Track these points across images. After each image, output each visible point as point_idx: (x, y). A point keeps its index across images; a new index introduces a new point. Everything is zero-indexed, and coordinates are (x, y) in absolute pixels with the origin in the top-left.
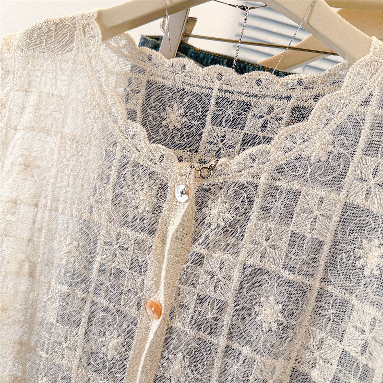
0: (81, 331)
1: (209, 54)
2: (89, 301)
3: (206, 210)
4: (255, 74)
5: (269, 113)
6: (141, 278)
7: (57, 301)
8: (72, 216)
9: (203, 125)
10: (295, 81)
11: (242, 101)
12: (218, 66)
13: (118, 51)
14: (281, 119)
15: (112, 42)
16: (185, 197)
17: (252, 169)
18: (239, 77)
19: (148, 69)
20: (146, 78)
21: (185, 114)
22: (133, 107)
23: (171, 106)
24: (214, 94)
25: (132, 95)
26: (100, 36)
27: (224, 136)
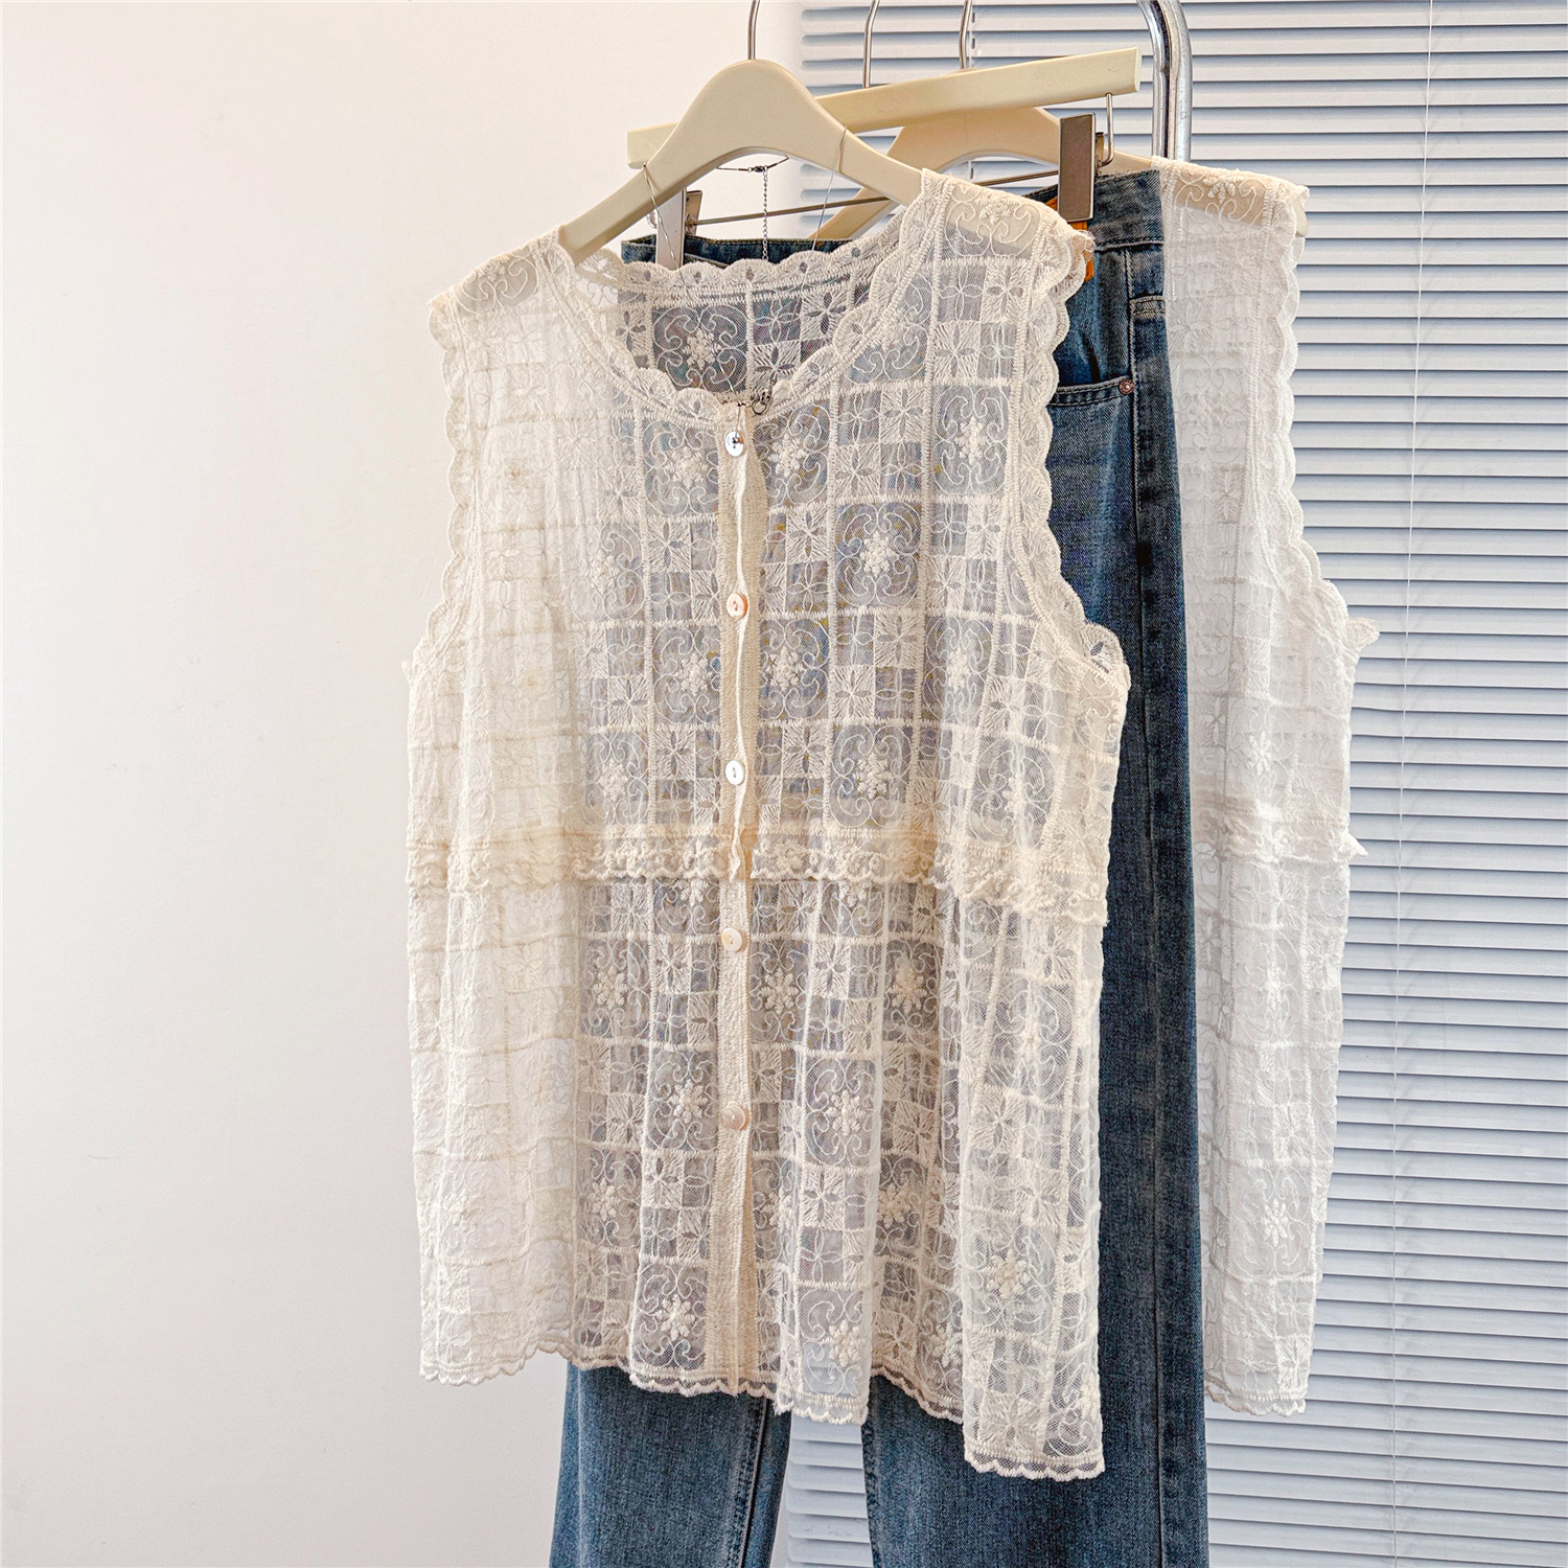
0: (647, 673)
1: (732, 243)
2: (649, 629)
3: (773, 458)
4: (795, 258)
5: (827, 305)
6: (710, 573)
7: (605, 646)
8: (596, 523)
9: (745, 348)
10: (849, 253)
11: (788, 300)
12: (743, 260)
13: (598, 278)
14: (845, 309)
15: (587, 268)
16: (740, 447)
17: (817, 383)
18: (775, 267)
19: (648, 292)
20: (648, 307)
21: (716, 341)
22: (641, 353)
23: (694, 335)
24: (749, 300)
25: (635, 336)
26: (572, 264)
27: (776, 353)
